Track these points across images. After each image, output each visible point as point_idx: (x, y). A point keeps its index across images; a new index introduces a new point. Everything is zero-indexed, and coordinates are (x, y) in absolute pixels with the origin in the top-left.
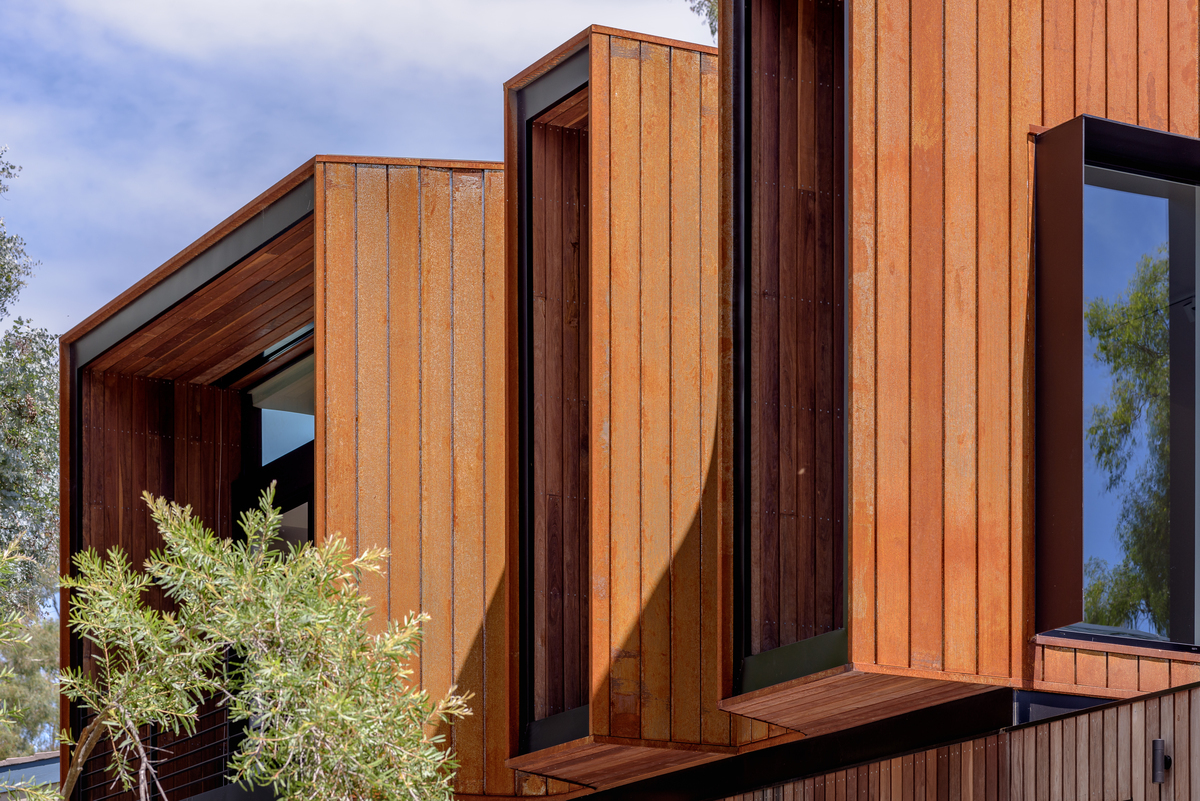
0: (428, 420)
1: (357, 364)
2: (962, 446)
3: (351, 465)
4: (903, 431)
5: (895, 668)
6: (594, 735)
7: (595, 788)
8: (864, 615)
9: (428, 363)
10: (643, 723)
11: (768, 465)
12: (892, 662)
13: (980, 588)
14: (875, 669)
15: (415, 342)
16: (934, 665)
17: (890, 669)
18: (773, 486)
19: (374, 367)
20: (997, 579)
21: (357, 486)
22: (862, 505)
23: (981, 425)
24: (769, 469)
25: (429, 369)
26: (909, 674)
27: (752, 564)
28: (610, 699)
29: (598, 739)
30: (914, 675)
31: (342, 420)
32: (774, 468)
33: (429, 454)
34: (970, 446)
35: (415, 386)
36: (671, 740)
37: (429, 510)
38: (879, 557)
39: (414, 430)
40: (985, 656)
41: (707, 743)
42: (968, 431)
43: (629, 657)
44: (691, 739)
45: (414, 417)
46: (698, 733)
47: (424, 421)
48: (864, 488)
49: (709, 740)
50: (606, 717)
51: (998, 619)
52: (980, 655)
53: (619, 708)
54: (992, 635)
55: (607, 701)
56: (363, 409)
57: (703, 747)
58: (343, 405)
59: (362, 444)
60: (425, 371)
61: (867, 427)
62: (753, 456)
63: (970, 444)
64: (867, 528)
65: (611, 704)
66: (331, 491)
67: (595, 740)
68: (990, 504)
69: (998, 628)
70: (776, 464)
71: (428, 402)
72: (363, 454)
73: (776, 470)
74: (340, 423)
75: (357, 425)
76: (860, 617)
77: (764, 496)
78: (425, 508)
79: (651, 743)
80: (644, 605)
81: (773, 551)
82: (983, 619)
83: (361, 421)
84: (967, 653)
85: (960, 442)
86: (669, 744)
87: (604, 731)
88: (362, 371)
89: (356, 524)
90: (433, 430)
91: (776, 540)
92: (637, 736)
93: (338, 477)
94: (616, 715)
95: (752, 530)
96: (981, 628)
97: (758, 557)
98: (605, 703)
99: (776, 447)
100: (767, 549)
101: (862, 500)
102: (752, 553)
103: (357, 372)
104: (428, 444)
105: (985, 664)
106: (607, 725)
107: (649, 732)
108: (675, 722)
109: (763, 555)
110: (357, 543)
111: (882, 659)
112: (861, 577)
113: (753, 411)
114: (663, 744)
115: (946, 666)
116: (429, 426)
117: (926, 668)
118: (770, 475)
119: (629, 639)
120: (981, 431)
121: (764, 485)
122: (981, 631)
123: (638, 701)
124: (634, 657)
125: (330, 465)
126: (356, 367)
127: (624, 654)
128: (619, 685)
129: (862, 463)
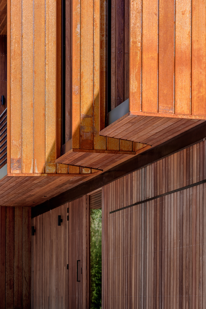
0: (48, 35)
1: (22, 16)
2: (184, 16)
3: (20, 53)
4: (155, 10)
5: (151, 113)
6: (73, 148)
7: (102, 170)
8: (136, 90)
9: (48, 14)
10: (94, 143)
11: (119, 33)
12: (150, 110)
13: (193, 77)
14: (141, 114)
15: (43, 6)
16: (170, 111)
17: (148, 113)
18: (122, 41)
19: (28, 16)
20: (201, 73)
21: (22, 61)
22: (135, 43)
23: (193, 6)
24: (119, 34)
25: (48, 16)
26: (158, 115)
27: (111, 74)
28: (80, 134)
29: (75, 150)
30: (160, 116)
31: (17, 37)
32: (122, 34)
33: (48, 48)
34: (188, 16)
35: (43, 23)
36: (106, 150)
37: (48, 69)
38: (143, 65)
39: (43, 39)
40: (195, 107)
41: (122, 151)
42: (187, 9)
43: (88, 117)
44: (115, 149)
45: (43, 34)
46: (118, 147)
47: (47, 35)
48: (136, 35)
49: (123, 149)
50: (78, 141)
51: (201, 91)
52: (193, 106)
53: (84, 138)
54: (198, 97)
55: (79, 135)
56: (24, 32)
57: (120, 152)
58: (17, 31)
59: (24, 45)
60: (47, 17)
61: (137, 9)
62: (112, 29)
63: (188, 15)
64: (137, 52)
65: (81, 136)
66: (12, 63)
67: (73, 151)
68: (198, 41)
69: (201, 95)
70: (123, 32)
71: (48, 28)
72: (24, 49)
73: (123, 35)
74: (16, 38)
75: (22, 39)
76: (134, 91)
77: (117, 46)
78: (47, 68)
79: (98, 151)
80: (95, 97)
81: (121, 68)
82: (194, 91)
83: (23, 37)
84: (186, 106)
85: (183, 14)
86: (106, 151)
87: (78, 147)
88: (24, 18)
89: (22, 75)
90: (50, 39)
91: (123, 64)
92: (92, 148)
93: (15, 58)
94: (83, 140)
95: (112, 60)
96: (193, 95)
97: (114, 71)
98: (78, 136)
99: (123, 25)
100: (118, 68)
101: (135, 40)
102: (112, 70)
103: (22, 19)
104: (48, 44)
105: (195, 110)
106: (79, 145)
107: (97, 146)
108: (108, 143)
109: (116, 71)
110: (22, 82)
111: (145, 109)
112: (134, 74)
113: (112, 10)
114: (103, 151)
115: (176, 112)
116: (48, 37)
117: (166, 112)
118: (120, 37)
119: (89, 111)
120: (193, 9)
121: (117, 42)
122: (193, 96)
123: (92, 134)
124: (91, 117)
125: (12, 54)
126: (22, 17)
127: (87, 116)
128: (84, 129)
129: (135, 24)
